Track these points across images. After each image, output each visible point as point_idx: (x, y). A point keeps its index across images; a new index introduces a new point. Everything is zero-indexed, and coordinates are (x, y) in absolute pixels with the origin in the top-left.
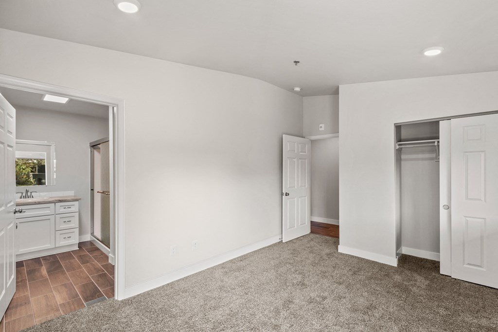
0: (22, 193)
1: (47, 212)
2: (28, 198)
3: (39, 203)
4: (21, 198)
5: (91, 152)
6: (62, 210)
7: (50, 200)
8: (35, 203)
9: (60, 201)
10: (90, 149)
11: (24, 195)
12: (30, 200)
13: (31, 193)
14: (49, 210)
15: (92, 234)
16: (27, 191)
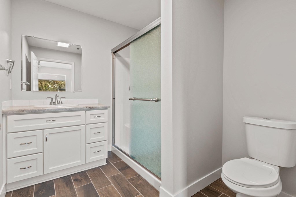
0: (52, 99)
1: (78, 121)
2: (58, 104)
3: (70, 110)
4: (51, 104)
5: (113, 59)
6: (93, 120)
7: (80, 107)
8: (66, 110)
9: (91, 109)
10: (112, 56)
11: (54, 100)
12: (59, 107)
13: (61, 98)
14: (80, 118)
15: (114, 144)
16: (57, 96)
